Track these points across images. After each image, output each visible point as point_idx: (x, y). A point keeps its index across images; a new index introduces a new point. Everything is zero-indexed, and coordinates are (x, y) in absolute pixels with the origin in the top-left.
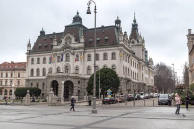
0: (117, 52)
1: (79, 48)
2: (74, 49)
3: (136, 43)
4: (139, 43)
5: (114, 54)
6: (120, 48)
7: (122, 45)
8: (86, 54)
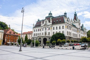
0: (64, 26)
1: (50, 25)
2: (48, 25)
3: (76, 21)
4: (77, 21)
5: (63, 27)
6: (65, 24)
7: (66, 23)
8: (53, 27)
